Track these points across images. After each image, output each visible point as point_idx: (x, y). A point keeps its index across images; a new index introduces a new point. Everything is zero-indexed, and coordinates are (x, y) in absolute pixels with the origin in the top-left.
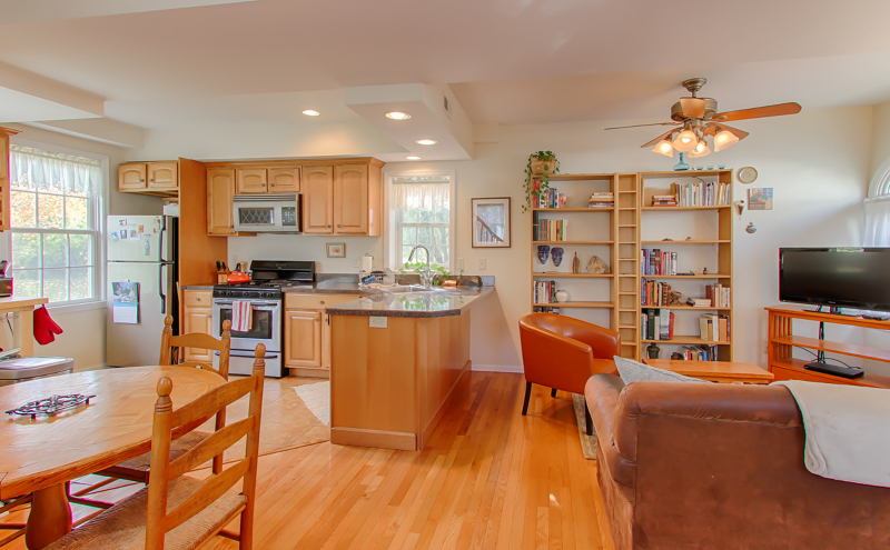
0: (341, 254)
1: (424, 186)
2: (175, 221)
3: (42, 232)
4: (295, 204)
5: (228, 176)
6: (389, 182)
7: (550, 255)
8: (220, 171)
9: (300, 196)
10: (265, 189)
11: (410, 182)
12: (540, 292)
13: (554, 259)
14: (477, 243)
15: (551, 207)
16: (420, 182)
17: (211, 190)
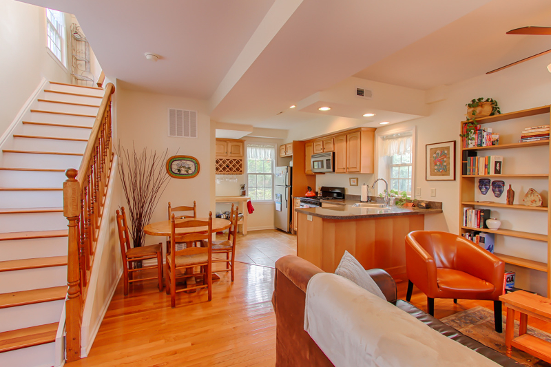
0: (355, 184)
1: (399, 139)
2: (291, 168)
3: (256, 174)
4: (331, 158)
5: (311, 146)
6: (379, 140)
7: (491, 187)
8: (309, 144)
9: (334, 153)
10: (322, 151)
11: (391, 137)
12: (469, 218)
13: (493, 190)
14: (429, 177)
15: (478, 145)
16: (397, 137)
17: (306, 154)
